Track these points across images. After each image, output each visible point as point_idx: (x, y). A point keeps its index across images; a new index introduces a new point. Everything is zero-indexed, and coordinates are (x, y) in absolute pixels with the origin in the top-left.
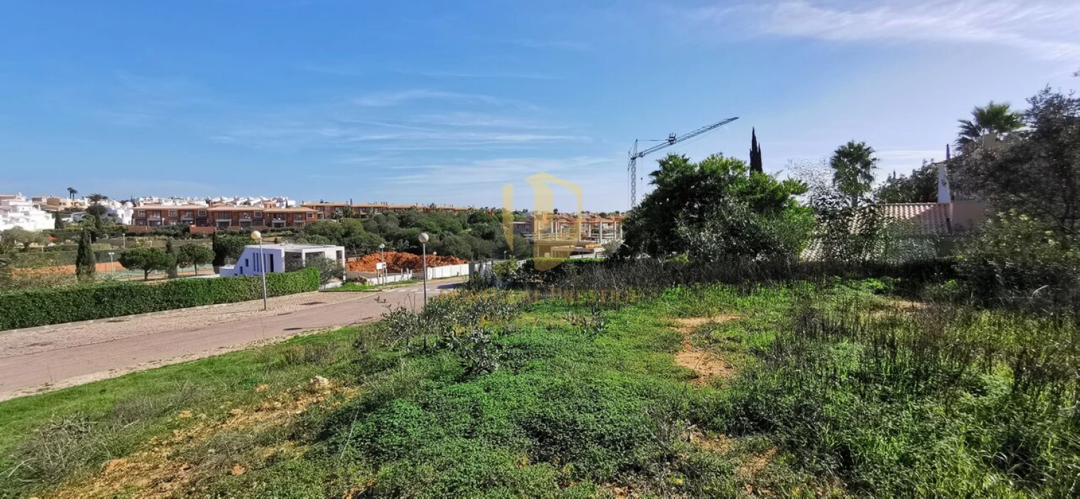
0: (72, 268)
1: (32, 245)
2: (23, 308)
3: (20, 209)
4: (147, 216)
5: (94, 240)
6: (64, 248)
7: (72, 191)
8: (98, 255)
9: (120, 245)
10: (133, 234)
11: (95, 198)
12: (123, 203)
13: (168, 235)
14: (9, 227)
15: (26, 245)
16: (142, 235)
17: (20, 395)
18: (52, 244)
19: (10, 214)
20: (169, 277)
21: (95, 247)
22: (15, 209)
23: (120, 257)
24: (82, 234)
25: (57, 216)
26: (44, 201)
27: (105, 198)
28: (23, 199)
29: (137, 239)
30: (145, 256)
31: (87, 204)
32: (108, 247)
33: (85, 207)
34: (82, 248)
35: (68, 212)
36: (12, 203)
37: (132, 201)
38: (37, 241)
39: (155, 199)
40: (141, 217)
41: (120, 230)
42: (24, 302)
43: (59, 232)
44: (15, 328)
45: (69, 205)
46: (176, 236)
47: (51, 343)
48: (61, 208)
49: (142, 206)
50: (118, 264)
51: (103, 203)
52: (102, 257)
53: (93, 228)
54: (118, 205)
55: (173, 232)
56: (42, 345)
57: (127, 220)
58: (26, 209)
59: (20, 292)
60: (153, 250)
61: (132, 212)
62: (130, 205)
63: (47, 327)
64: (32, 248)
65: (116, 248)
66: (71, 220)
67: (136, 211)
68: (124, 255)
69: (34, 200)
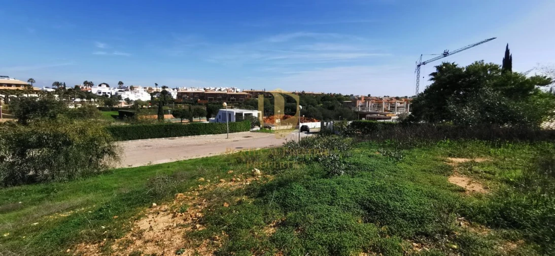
0: (156, 116)
1: (144, 106)
2: (142, 131)
3: (140, 92)
4: (182, 95)
5: (163, 105)
6: (154, 108)
7: (156, 85)
8: (165, 111)
9: (172, 108)
10: (177, 103)
11: (164, 87)
12: (174, 89)
13: (190, 104)
14: (137, 99)
15: (142, 106)
16: (180, 103)
17: (142, 165)
18: (150, 106)
19: (137, 94)
20: (189, 122)
21: (164, 108)
22: (138, 92)
23: (172, 112)
24: (160, 102)
25: (152, 95)
26: (147, 88)
27: (167, 87)
28: (141, 88)
29: (178, 105)
30: (181, 112)
31: (161, 90)
32: (168, 108)
33: (161, 91)
34: (160, 108)
35: (155, 93)
36: (137, 90)
37: (177, 89)
38: (146, 105)
39: (185, 88)
40: (180, 95)
41: (173, 101)
42: (142, 129)
43: (152, 101)
44: (139, 139)
45: (155, 91)
46: (192, 104)
47: (151, 146)
48: (153, 92)
49: (180, 91)
50: (172, 115)
51: (167, 89)
52: (166, 112)
53: (163, 100)
54: (172, 90)
55: (191, 102)
56: (149, 146)
57: (175, 97)
58: (142, 92)
59: (141, 125)
60: (184, 110)
61: (177, 93)
62: (176, 90)
63: (149, 139)
64: (144, 108)
65: (171, 109)
66: (156, 96)
67: (178, 93)
68: (174, 111)
69: (144, 88)
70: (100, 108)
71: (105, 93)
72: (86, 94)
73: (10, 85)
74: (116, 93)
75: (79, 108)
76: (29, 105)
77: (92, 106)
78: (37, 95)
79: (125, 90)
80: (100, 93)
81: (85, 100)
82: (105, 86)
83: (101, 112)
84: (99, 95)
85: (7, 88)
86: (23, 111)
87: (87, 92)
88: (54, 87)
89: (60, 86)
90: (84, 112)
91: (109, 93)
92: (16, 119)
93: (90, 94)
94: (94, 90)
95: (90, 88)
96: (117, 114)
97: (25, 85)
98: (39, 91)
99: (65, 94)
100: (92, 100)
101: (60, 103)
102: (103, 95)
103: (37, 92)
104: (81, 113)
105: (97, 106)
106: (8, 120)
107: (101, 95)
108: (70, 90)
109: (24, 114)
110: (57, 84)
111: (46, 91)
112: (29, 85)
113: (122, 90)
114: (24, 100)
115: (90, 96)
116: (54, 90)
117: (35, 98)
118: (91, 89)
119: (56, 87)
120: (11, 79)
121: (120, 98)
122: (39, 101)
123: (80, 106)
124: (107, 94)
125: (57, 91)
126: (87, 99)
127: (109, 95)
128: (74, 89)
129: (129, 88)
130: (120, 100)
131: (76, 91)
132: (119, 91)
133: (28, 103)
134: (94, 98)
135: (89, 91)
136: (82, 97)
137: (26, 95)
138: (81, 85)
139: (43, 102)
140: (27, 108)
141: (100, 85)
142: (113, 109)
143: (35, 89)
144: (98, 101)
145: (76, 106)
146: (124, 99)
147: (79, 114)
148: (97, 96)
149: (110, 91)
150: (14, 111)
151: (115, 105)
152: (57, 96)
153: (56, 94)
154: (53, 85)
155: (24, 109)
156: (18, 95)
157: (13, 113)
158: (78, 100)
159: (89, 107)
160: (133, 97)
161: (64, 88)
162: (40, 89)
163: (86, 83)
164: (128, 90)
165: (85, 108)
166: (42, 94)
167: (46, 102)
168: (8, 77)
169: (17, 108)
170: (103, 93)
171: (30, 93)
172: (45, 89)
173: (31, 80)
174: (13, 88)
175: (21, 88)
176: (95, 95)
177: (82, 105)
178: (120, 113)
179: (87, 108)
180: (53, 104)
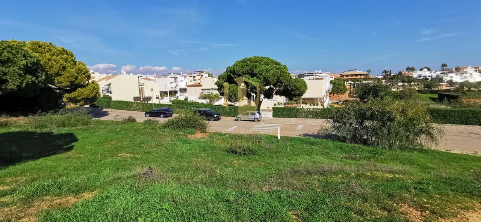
1: (472, 89)
2: (468, 116)
3: (469, 72)
14: (463, 81)
15: (469, 88)
17: (464, 153)
19: (464, 75)
22: (466, 73)
28: (470, 68)
36: (465, 70)
38: (475, 87)
42: (468, 114)
44: (463, 124)
47: (479, 134)
56: (474, 134)
58: (471, 72)
59: (467, 109)
63: (477, 126)
64: (472, 90)
69: (475, 68)
70: (419, 91)
71: (426, 76)
72: (407, 78)
73: (356, 75)
74: (438, 76)
75: (400, 91)
76: (366, 89)
77: (412, 89)
78: (371, 81)
79: (449, 73)
80: (420, 77)
81: (406, 84)
82: (426, 70)
83: (420, 94)
84: (419, 78)
85: (355, 77)
86: (363, 93)
87: (408, 77)
88: (383, 74)
89: (387, 73)
90: (404, 94)
91: (429, 76)
92: (358, 98)
93: (411, 79)
94: (415, 75)
95: (411, 72)
96: (436, 96)
97: (365, 75)
98: (373, 78)
99: (389, 79)
100: (412, 83)
101: (387, 87)
102: (423, 79)
103: (371, 79)
104: (402, 95)
105: (416, 89)
106: (354, 98)
107: (421, 78)
108: (394, 76)
109: (363, 95)
110: (385, 72)
111: (377, 78)
112: (367, 74)
113: (445, 72)
114: (363, 85)
115: (410, 80)
116: (383, 77)
117: (370, 83)
118: (412, 74)
119: (384, 74)
120: (358, 71)
121: (441, 80)
122: (372, 86)
123: (401, 89)
124: (427, 77)
125: (385, 78)
126: (407, 82)
127: (430, 78)
128: (398, 75)
129: (454, 69)
130: (440, 82)
131: (400, 77)
132: (441, 74)
133: (366, 87)
134: (415, 82)
135: (410, 76)
136: (403, 81)
137: (364, 82)
138: (404, 71)
139: (375, 87)
140: (365, 91)
141: (421, 70)
142: (431, 92)
143: (371, 77)
144: (418, 84)
145: (398, 89)
146: (446, 81)
147: (400, 96)
148: (418, 80)
149: (430, 75)
150: (358, 93)
151: (434, 88)
152: (384, 81)
153: (383, 80)
154: (383, 73)
155: (363, 91)
156: (360, 82)
157: (357, 94)
158: (400, 84)
159: (409, 89)
160: (457, 78)
161: (390, 75)
162: (373, 77)
163: (408, 69)
164: (452, 72)
165: (405, 91)
166: (374, 80)
167: (377, 86)
168: (356, 70)
169: (360, 91)
170: (423, 76)
171: (367, 80)
172: (376, 76)
173: (369, 71)
174: (358, 77)
175: (362, 77)
176: (415, 78)
177: (403, 88)
178: (439, 95)
179: (407, 91)
180: (382, 87)
